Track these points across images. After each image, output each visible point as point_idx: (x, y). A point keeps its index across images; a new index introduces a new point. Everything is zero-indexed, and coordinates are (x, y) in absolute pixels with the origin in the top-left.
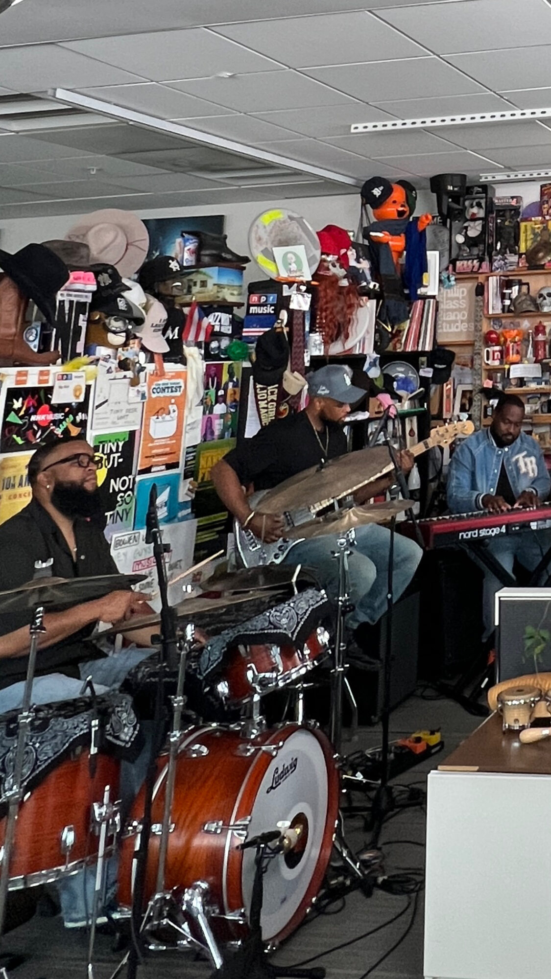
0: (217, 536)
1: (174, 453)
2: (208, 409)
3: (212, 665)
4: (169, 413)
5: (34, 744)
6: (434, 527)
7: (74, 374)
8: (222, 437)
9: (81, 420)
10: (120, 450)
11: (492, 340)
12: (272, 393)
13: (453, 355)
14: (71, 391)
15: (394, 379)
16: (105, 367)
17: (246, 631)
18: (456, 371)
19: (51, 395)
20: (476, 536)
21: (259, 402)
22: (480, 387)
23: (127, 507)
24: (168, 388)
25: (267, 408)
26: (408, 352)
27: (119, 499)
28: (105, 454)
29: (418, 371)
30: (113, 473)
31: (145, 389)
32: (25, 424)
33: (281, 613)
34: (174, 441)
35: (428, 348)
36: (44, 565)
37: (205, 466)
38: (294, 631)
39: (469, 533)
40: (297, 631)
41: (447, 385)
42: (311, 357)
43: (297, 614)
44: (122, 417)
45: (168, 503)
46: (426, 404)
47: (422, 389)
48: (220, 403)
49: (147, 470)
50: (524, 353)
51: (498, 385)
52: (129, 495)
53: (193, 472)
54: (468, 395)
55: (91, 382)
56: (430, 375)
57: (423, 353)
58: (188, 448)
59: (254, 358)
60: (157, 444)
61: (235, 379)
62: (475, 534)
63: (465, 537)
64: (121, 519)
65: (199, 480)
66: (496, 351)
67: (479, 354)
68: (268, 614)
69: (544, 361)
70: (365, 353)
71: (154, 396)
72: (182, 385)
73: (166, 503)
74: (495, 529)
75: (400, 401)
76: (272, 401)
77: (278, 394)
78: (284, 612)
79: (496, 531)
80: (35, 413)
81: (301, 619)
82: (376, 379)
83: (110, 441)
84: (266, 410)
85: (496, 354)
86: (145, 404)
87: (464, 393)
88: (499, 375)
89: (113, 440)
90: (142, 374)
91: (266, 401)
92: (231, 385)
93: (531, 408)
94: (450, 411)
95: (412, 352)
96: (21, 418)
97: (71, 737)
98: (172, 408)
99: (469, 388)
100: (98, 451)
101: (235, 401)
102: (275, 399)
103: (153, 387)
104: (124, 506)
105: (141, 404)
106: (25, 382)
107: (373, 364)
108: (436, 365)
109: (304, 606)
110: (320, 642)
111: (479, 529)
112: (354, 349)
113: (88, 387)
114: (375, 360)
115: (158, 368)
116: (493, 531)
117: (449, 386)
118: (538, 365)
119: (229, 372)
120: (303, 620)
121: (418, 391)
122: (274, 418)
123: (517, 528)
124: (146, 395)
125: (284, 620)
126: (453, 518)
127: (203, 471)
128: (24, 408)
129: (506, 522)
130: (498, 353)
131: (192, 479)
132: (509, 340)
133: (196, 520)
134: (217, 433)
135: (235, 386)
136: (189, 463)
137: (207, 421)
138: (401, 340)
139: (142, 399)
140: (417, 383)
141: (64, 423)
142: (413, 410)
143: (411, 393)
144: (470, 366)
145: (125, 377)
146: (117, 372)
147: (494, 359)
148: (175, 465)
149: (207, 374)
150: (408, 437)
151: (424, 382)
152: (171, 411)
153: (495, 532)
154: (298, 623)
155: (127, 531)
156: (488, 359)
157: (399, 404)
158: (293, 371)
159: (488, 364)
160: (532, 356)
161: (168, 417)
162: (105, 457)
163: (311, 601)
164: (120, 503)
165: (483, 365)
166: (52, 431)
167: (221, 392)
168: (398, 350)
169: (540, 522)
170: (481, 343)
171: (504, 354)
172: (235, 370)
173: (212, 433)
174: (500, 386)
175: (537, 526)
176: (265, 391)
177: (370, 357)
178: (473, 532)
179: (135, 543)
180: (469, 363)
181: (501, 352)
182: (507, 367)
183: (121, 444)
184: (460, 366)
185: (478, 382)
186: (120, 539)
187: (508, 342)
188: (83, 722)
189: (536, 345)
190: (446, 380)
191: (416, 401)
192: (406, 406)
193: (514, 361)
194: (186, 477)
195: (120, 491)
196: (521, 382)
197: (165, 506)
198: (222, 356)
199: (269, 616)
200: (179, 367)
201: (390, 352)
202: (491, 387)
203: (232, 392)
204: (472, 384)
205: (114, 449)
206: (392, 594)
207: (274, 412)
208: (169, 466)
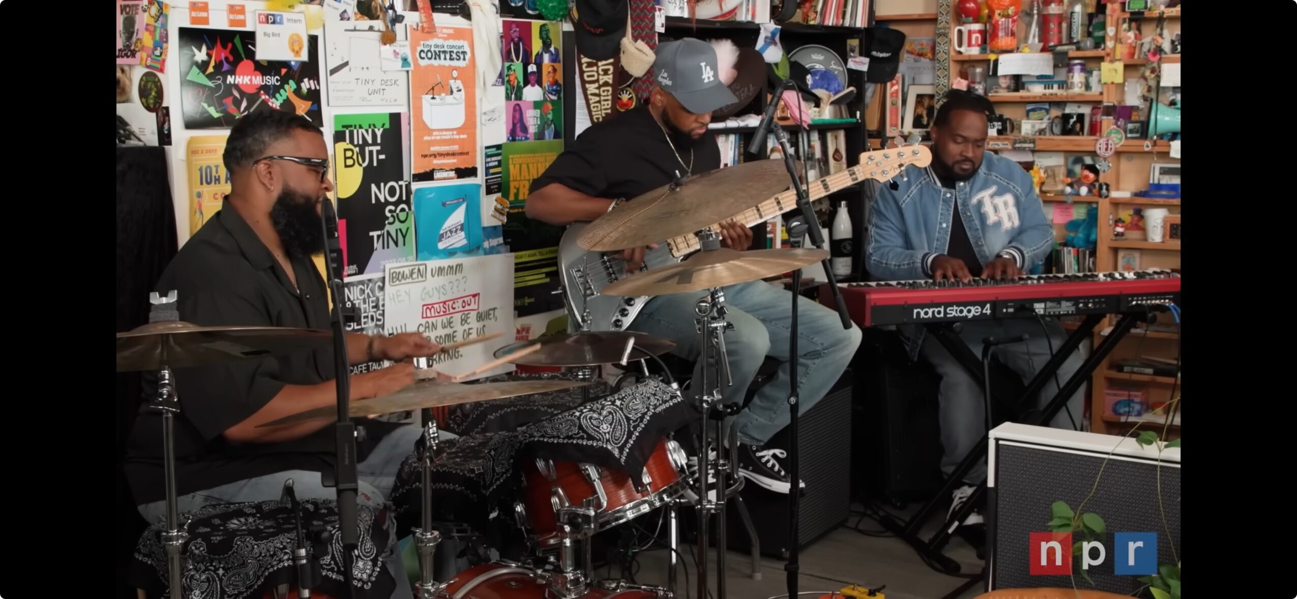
0: (547, 280)
1: (467, 153)
2: (514, 93)
3: (498, 479)
4: (452, 92)
5: (216, 569)
6: (873, 296)
7: (286, 16)
8: (540, 136)
9: (309, 90)
10: (379, 141)
11: (968, 13)
12: (606, 72)
13: (901, 37)
14: (284, 40)
15: (808, 71)
16: (337, 9)
17: (543, 436)
18: (906, 64)
19: (254, 45)
20: (942, 315)
21: (587, 86)
22: (946, 89)
23: (403, 227)
24: (444, 52)
25: (599, 95)
26: (828, 27)
27: (388, 214)
28: (355, 146)
29: (846, 62)
30: (372, 175)
31: (406, 51)
32: (219, 86)
33: (600, 414)
34: (465, 136)
35: (861, 22)
36: (164, 300)
37: (518, 178)
38: (624, 445)
39: (930, 311)
40: (629, 445)
41: (892, 85)
42: (668, 18)
43: (628, 419)
44: (375, 92)
45: (466, 227)
46: (858, 113)
47: (851, 88)
48: (533, 85)
49: (428, 176)
50: (1022, 35)
51: (977, 86)
52: (403, 210)
53: (500, 184)
54: (926, 102)
55: (318, 32)
56: (865, 68)
57: (852, 32)
58: (487, 148)
59: (575, 14)
60: (438, 138)
61: (552, 49)
62: (939, 312)
63: (922, 315)
64: (396, 244)
65: (512, 198)
66: (975, 32)
67: (945, 35)
68: (577, 414)
69: (1059, 48)
70: (757, 21)
71: (423, 63)
72: (467, 49)
73: (462, 225)
74: (973, 309)
75: (818, 105)
76: (606, 84)
77: (614, 73)
78: (604, 413)
79: (975, 311)
80: (233, 72)
81: (635, 427)
82: (776, 64)
83: (361, 127)
84: (597, 99)
85: (974, 36)
86: (410, 73)
87: (920, 98)
88: (979, 70)
89: (366, 126)
90: (399, 28)
91: (596, 85)
92: (546, 58)
93: (1033, 126)
94: (896, 125)
95: (832, 27)
96: (210, 77)
97: (267, 569)
98: (455, 84)
99: (928, 90)
100: (344, 140)
101: (556, 83)
102: (611, 81)
103: (419, 49)
104: (398, 225)
105: (405, 74)
106: (206, 20)
107: (770, 41)
108: (874, 53)
109: (640, 406)
110: (674, 465)
111: (947, 305)
112: (738, 12)
113: (313, 40)
114: (773, 34)
115: (424, 19)
116: (969, 311)
117: (895, 88)
118: (1048, 56)
119: (541, 37)
120: (639, 429)
121: (847, 91)
122: (609, 111)
123: (1011, 310)
124: (410, 59)
125: (605, 426)
126: (904, 285)
127: (516, 184)
128: (212, 63)
129: (993, 299)
130: (978, 35)
131: (499, 195)
132: (997, 12)
133: (513, 254)
134: (532, 130)
135: (554, 59)
136: (492, 171)
137: (515, 110)
138: (816, 7)
139: (403, 66)
140: (843, 79)
141: (282, 91)
142: (838, 121)
143: (836, 93)
144: (930, 55)
145: (371, 29)
146: (357, 20)
147: (970, 45)
148: (471, 172)
149: (506, 37)
150: (831, 161)
151: (855, 77)
152: (455, 90)
153: (973, 312)
154: (630, 434)
155: (407, 260)
156: (960, 45)
157: (816, 109)
158: (635, 39)
159: (960, 53)
160: (1037, 40)
161: (449, 98)
162: (357, 150)
163: (652, 399)
164: (391, 220)
165: (952, 53)
166: (264, 102)
167: (532, 68)
168: (812, 23)
169: (1049, 304)
170: (949, 18)
171: (987, 38)
172: (551, 35)
173: (525, 129)
174: (980, 89)
175: (1045, 309)
176: (595, 68)
177: (765, 29)
178: (936, 310)
179: (420, 279)
180: (927, 50)
181: (983, 33)
182: (992, 57)
183: (379, 133)
184: (913, 56)
185: (944, 81)
186: (397, 271)
187: (997, 17)
188: (281, 549)
189: (1044, 21)
190: (891, 76)
191: (843, 108)
192: (827, 114)
193: (1004, 48)
194: (489, 191)
195: (387, 203)
196: (1018, 82)
197: (462, 229)
198: (530, 12)
199: (579, 418)
200: (458, 21)
201: (798, 24)
202: (964, 89)
203: (550, 69)
204: (932, 84)
205: (370, 140)
206: (797, 396)
207: (610, 102)
208: (462, 173)
